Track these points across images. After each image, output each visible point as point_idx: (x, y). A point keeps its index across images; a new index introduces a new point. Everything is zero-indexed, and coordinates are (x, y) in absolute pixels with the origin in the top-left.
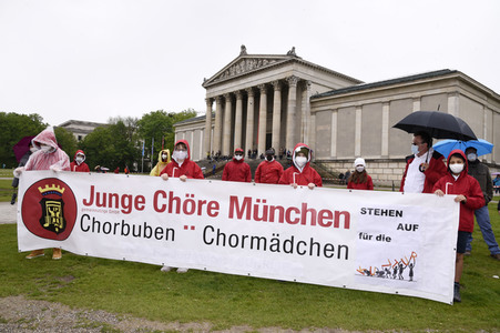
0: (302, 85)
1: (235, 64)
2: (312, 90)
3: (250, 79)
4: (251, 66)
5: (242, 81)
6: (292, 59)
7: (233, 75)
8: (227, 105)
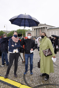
8: (36, 30)
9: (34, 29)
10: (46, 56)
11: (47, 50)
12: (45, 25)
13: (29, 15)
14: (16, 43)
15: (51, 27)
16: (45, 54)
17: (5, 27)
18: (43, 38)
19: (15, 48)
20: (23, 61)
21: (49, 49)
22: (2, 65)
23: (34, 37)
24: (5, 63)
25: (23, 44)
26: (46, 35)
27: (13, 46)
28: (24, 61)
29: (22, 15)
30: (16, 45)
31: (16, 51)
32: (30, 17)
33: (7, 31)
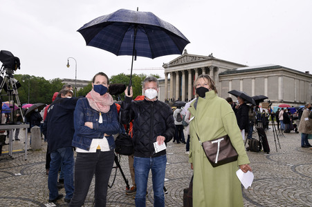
0: (215, 69)
1: (181, 58)
2: (220, 71)
3: (189, 65)
4: (190, 60)
5: (185, 66)
7: (180, 63)
8: (177, 77)
9: (174, 74)
10: (214, 165)
11: (219, 141)
12: (211, 58)
13: (151, 14)
14: (103, 114)
15: (231, 68)
16: (211, 158)
17: (68, 65)
18: (203, 96)
19: (97, 133)
20: (128, 186)
21: (227, 138)
22: (50, 201)
23: (173, 100)
24: (62, 196)
25: (128, 117)
26: (213, 87)
27: (90, 125)
28: (131, 186)
29: (126, 11)
30: (101, 121)
31: (100, 144)
32: (156, 19)
33: (75, 81)
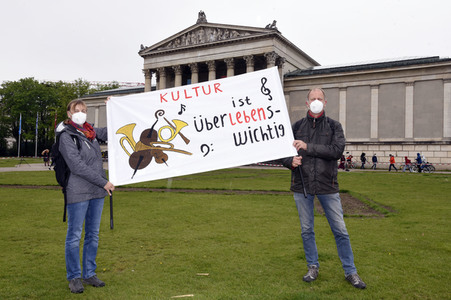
1: (191, 33)
2: (286, 69)
4: (213, 37)
6: (272, 33)
9: (169, 72)
